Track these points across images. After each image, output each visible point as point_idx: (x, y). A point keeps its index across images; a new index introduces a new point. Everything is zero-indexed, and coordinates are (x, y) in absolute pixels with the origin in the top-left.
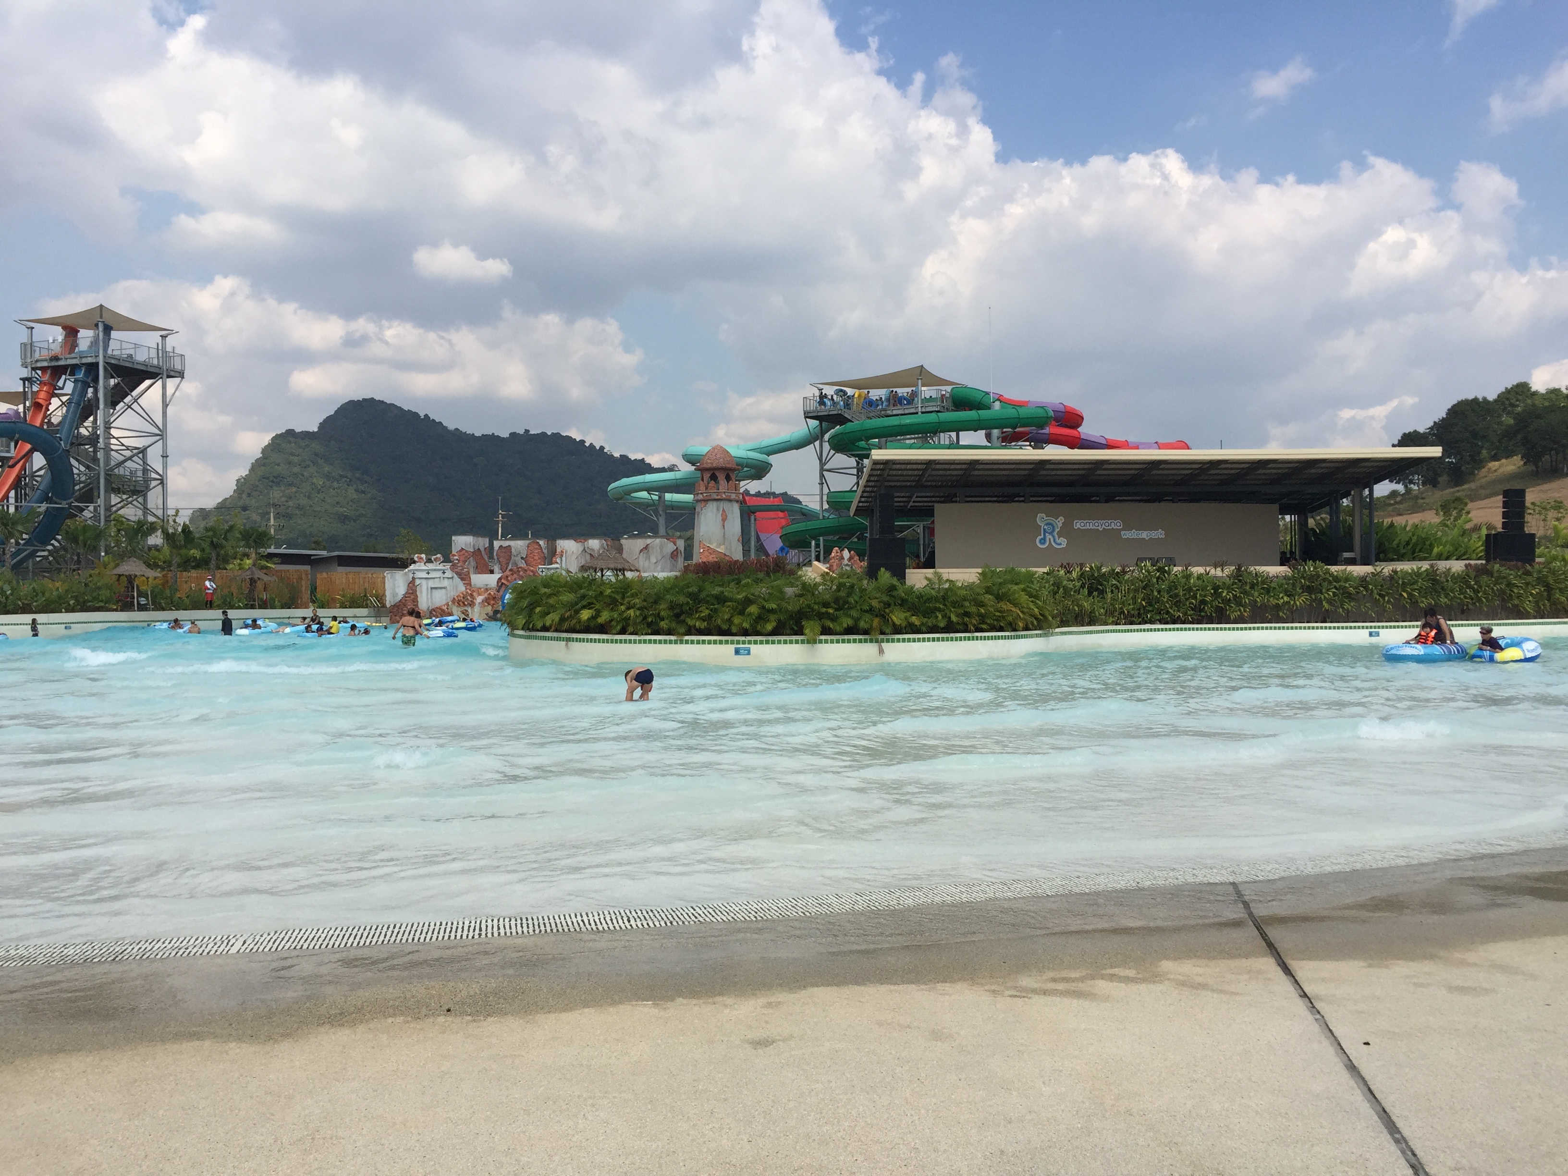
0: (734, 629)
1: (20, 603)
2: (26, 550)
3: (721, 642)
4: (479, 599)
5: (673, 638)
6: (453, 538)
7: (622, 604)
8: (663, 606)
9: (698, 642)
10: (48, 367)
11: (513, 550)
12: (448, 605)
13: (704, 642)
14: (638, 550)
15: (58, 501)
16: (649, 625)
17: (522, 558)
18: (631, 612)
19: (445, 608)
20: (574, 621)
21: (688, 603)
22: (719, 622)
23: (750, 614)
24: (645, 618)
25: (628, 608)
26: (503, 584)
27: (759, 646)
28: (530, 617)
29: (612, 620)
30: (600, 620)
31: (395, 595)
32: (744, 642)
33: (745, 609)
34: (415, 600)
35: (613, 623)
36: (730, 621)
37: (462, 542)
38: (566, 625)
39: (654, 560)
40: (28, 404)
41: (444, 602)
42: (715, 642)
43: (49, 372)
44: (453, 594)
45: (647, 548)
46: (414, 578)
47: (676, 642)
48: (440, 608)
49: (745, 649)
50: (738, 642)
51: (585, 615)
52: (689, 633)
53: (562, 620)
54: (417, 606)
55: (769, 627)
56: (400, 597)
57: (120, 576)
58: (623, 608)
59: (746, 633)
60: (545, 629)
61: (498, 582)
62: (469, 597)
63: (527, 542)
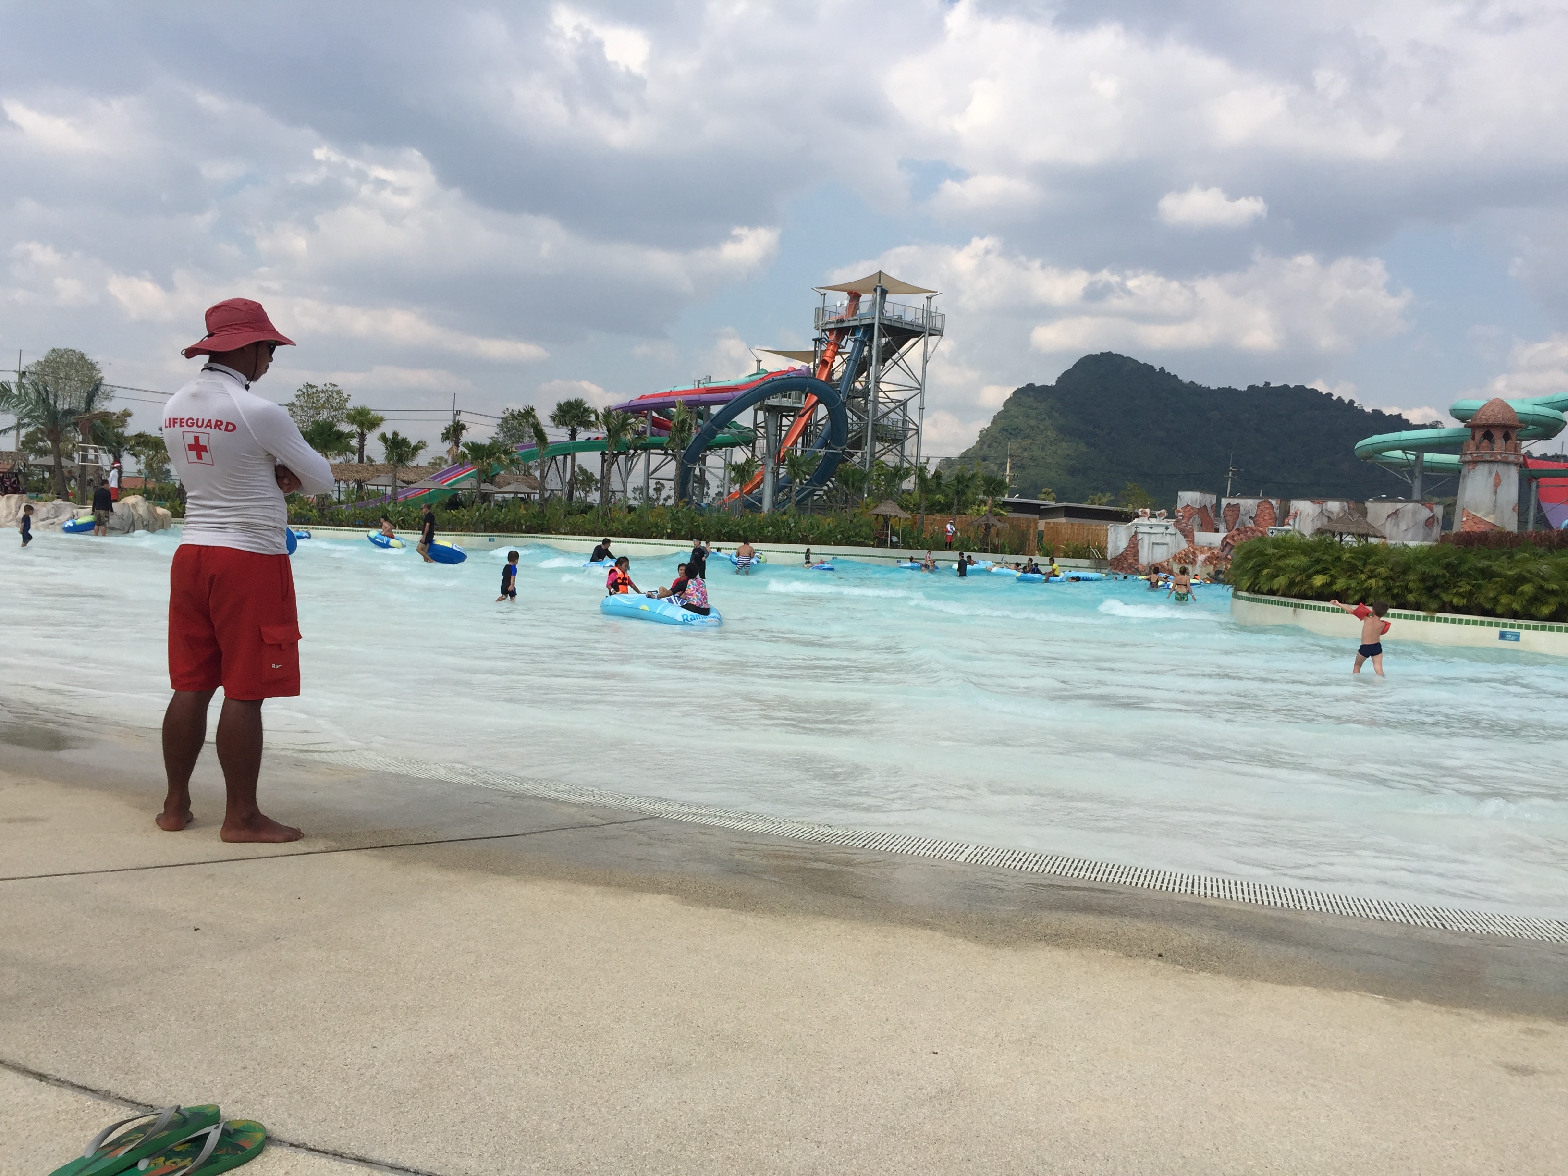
0: (1499, 610)
1: (800, 534)
2: (808, 489)
3: (1482, 623)
4: (1201, 558)
5: (1422, 614)
6: (1180, 493)
7: (1362, 572)
8: (1412, 577)
9: (1453, 621)
10: (835, 328)
11: (1242, 509)
12: (1168, 561)
13: (1460, 621)
14: (1385, 515)
15: (836, 447)
16: (1394, 597)
17: (1251, 518)
18: (1373, 582)
20: (1305, 587)
21: (1444, 576)
22: (1482, 600)
23: (1522, 593)
24: (1389, 589)
25: (1370, 578)
26: (1228, 543)
27: (1532, 632)
28: (1256, 579)
29: (1349, 589)
30: (1336, 587)
31: (1116, 548)
32: (1512, 626)
33: (1516, 587)
34: (1136, 554)
35: (1351, 592)
36: (1495, 600)
37: (1188, 498)
38: (1295, 590)
39: (1403, 526)
40: (817, 362)
41: (1165, 559)
42: (1475, 623)
43: (835, 333)
44: (1175, 551)
45: (1396, 513)
46: (1136, 533)
47: (1425, 619)
49: (1513, 634)
50: (1505, 625)
51: (1319, 580)
52: (1442, 609)
53: (1292, 584)
54: (1137, 560)
55: (1546, 610)
56: (1121, 551)
57: (878, 515)
58: (1363, 577)
59: (1515, 615)
60: (1272, 592)
61: (1222, 542)
62: (1191, 555)
63: (1257, 501)
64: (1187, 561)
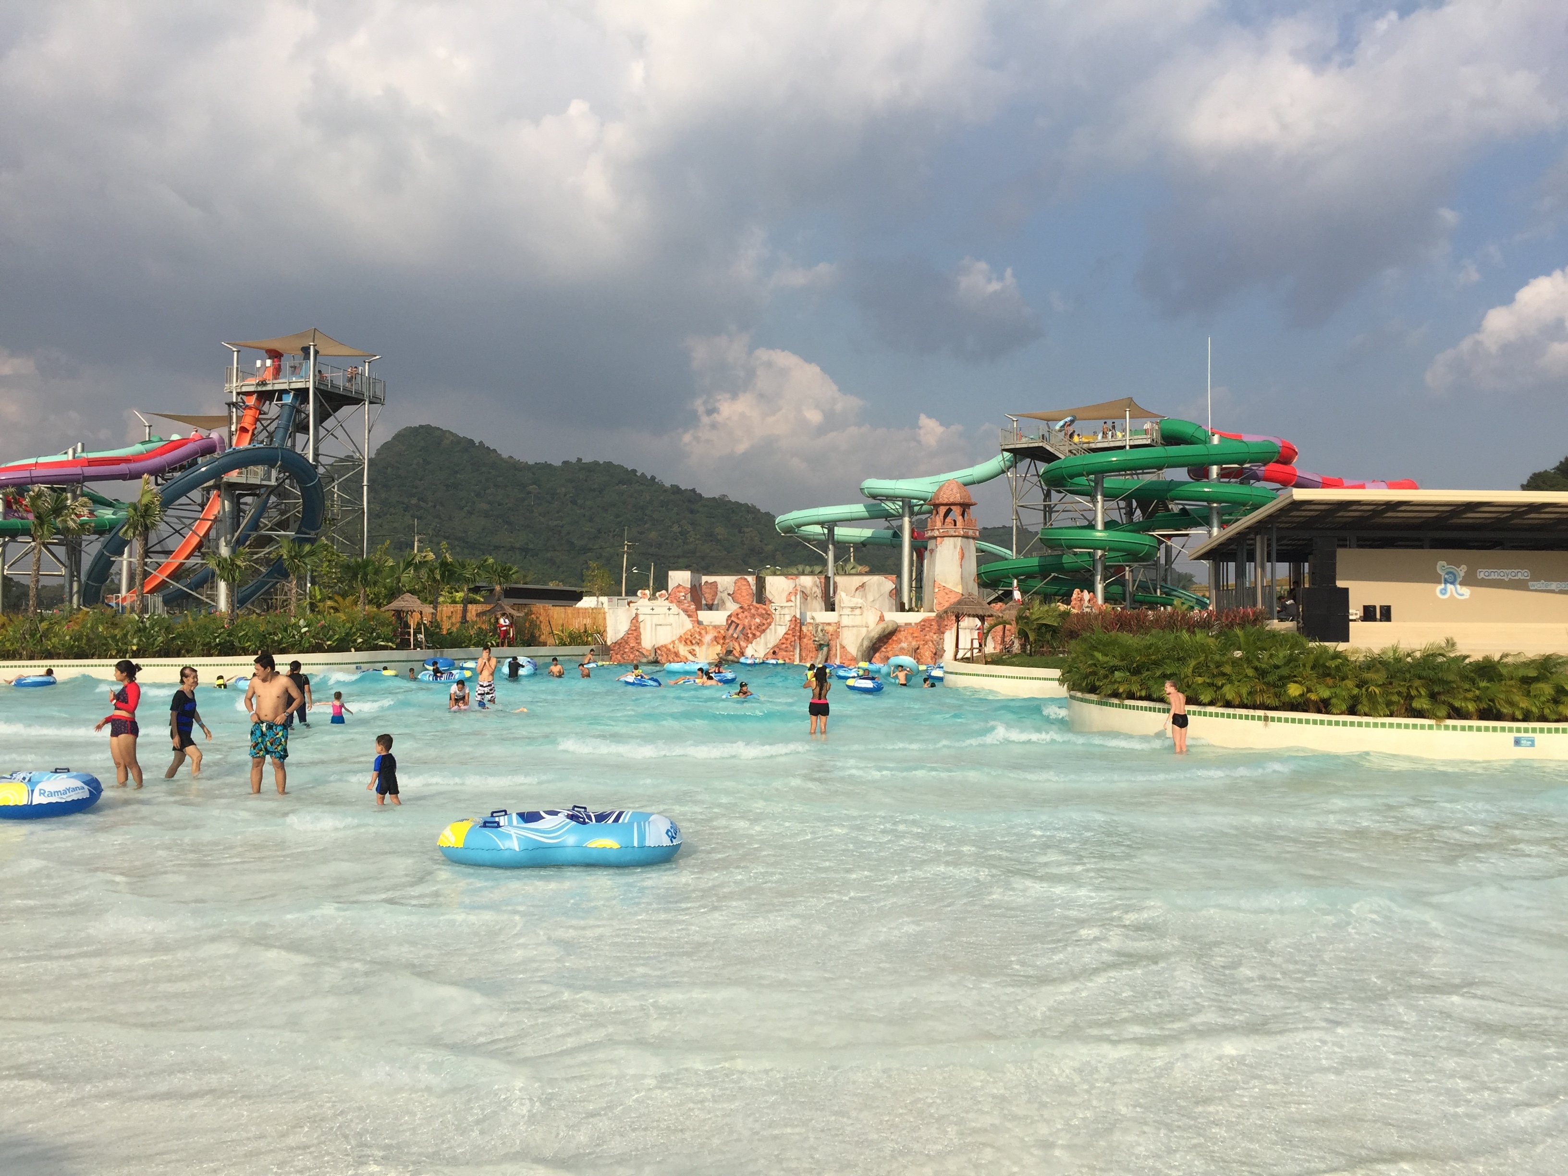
2: (269, 582)
4: (708, 638)
5: (1427, 722)
6: (671, 573)
10: (253, 393)
11: (719, 586)
12: (673, 642)
14: (854, 589)
15: (308, 531)
17: (729, 594)
19: (671, 647)
24: (1386, 696)
26: (732, 622)
27: (1546, 735)
29: (1332, 697)
30: (1314, 696)
31: (616, 632)
32: (1526, 730)
34: (638, 638)
35: (1334, 701)
37: (680, 578)
39: (870, 598)
40: (233, 428)
41: (669, 641)
43: (255, 396)
44: (680, 632)
45: (863, 586)
46: (637, 615)
47: (1430, 727)
48: (665, 646)
49: (1527, 738)
50: (1518, 730)
52: (1452, 716)
54: (639, 644)
56: (621, 634)
58: (1351, 682)
59: (1527, 717)
61: (727, 620)
62: (697, 636)
63: (734, 578)
64: (694, 642)
